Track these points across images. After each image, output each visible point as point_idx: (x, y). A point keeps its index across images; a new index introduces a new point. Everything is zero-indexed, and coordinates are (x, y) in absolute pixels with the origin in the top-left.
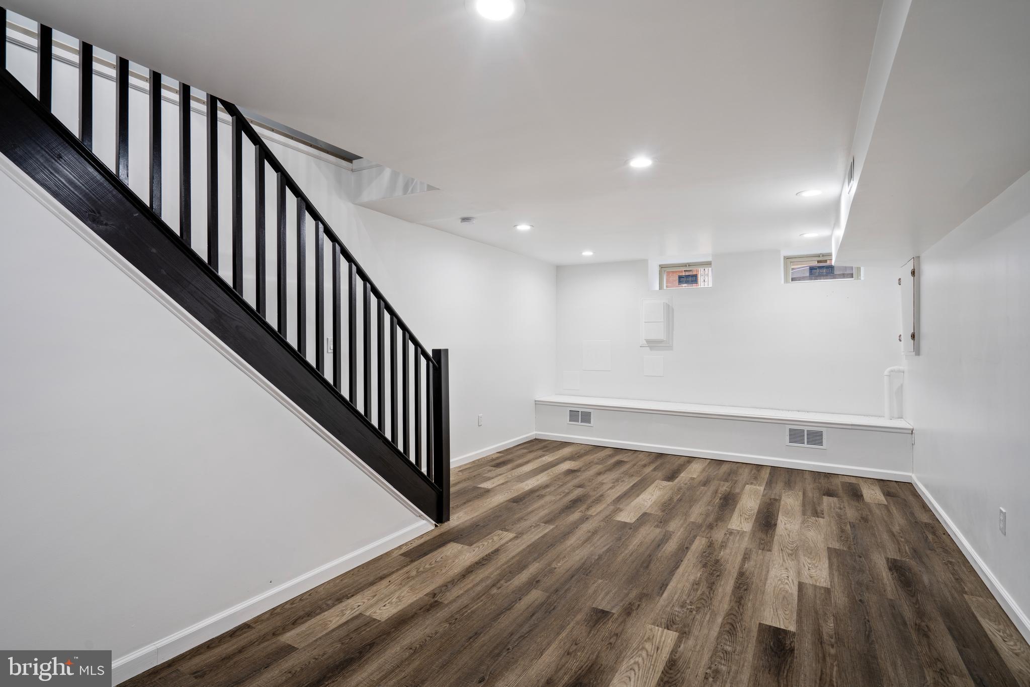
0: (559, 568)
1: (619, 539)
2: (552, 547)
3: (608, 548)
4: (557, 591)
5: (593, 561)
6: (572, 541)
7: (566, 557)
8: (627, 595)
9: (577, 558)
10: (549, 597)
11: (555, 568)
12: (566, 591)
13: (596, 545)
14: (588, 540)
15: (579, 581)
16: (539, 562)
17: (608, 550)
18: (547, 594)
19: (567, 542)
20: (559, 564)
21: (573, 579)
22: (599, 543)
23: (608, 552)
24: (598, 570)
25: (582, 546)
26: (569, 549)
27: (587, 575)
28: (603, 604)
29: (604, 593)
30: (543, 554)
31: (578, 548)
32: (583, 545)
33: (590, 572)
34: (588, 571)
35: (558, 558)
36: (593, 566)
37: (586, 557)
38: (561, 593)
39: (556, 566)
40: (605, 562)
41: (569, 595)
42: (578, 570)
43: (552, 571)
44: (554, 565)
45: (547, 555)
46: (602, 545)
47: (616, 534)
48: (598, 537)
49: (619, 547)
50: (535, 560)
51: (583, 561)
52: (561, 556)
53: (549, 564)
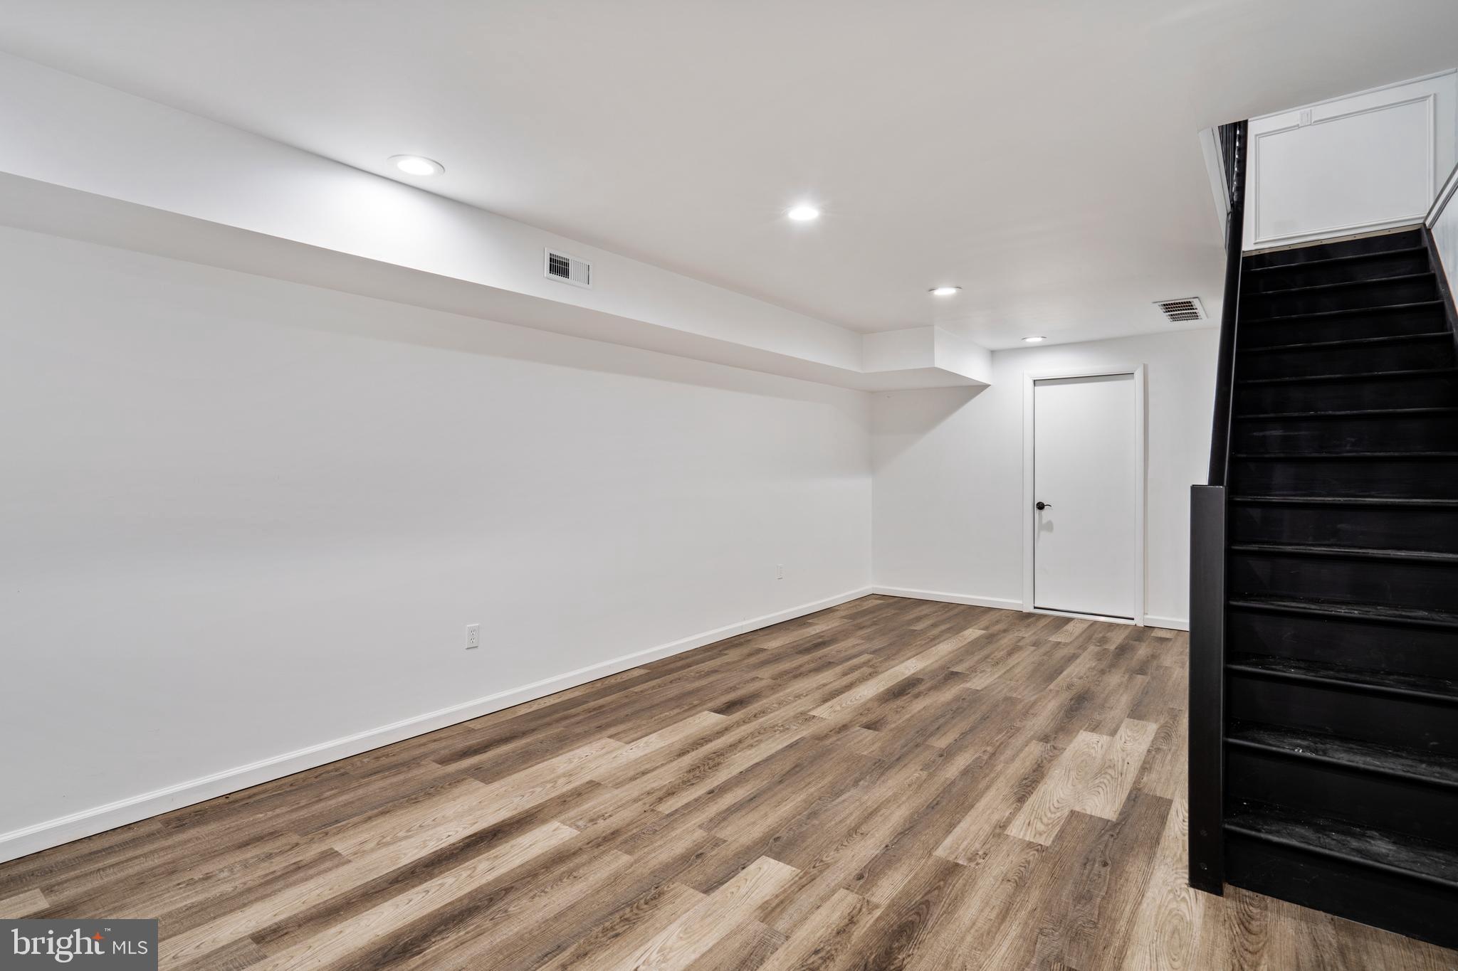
0: (916, 770)
1: (814, 814)
2: (930, 804)
3: (838, 797)
4: (917, 746)
5: (867, 777)
6: (897, 816)
7: (907, 786)
8: (838, 740)
9: (891, 783)
10: (925, 740)
11: (921, 770)
12: (906, 745)
13: (858, 803)
14: (870, 815)
15: (891, 754)
16: (947, 779)
17: (842, 792)
18: (927, 743)
19: (907, 813)
20: (917, 775)
21: (897, 757)
22: (852, 807)
23: (841, 791)
24: (864, 765)
25: (882, 803)
26: (904, 798)
27: (880, 760)
28: (869, 734)
29: (864, 742)
30: (944, 792)
31: (888, 801)
32: (879, 806)
33: (875, 763)
34: (877, 765)
35: (920, 785)
36: (870, 770)
37: (878, 782)
38: (912, 744)
39: (921, 773)
40: (850, 776)
41: (902, 741)
42: (890, 767)
43: (925, 767)
44: (924, 774)
45: (937, 789)
46: (846, 804)
47: (813, 826)
48: (848, 822)
49: (820, 799)
50: (953, 783)
51: (882, 779)
52: (915, 786)
53: (931, 776)
